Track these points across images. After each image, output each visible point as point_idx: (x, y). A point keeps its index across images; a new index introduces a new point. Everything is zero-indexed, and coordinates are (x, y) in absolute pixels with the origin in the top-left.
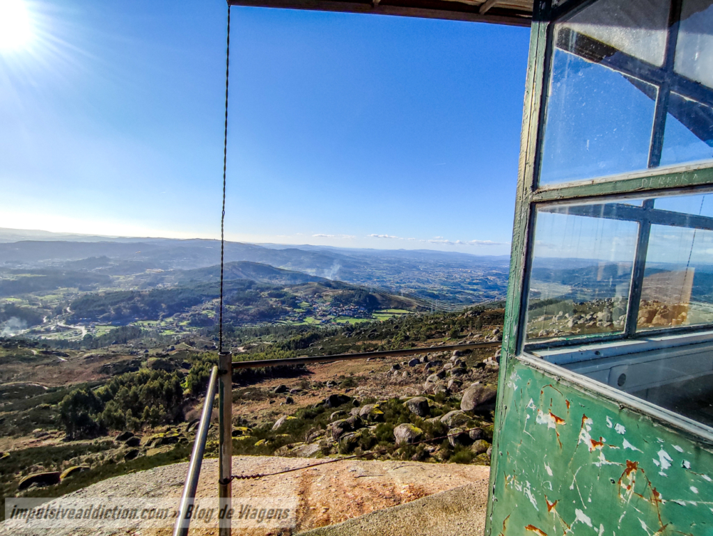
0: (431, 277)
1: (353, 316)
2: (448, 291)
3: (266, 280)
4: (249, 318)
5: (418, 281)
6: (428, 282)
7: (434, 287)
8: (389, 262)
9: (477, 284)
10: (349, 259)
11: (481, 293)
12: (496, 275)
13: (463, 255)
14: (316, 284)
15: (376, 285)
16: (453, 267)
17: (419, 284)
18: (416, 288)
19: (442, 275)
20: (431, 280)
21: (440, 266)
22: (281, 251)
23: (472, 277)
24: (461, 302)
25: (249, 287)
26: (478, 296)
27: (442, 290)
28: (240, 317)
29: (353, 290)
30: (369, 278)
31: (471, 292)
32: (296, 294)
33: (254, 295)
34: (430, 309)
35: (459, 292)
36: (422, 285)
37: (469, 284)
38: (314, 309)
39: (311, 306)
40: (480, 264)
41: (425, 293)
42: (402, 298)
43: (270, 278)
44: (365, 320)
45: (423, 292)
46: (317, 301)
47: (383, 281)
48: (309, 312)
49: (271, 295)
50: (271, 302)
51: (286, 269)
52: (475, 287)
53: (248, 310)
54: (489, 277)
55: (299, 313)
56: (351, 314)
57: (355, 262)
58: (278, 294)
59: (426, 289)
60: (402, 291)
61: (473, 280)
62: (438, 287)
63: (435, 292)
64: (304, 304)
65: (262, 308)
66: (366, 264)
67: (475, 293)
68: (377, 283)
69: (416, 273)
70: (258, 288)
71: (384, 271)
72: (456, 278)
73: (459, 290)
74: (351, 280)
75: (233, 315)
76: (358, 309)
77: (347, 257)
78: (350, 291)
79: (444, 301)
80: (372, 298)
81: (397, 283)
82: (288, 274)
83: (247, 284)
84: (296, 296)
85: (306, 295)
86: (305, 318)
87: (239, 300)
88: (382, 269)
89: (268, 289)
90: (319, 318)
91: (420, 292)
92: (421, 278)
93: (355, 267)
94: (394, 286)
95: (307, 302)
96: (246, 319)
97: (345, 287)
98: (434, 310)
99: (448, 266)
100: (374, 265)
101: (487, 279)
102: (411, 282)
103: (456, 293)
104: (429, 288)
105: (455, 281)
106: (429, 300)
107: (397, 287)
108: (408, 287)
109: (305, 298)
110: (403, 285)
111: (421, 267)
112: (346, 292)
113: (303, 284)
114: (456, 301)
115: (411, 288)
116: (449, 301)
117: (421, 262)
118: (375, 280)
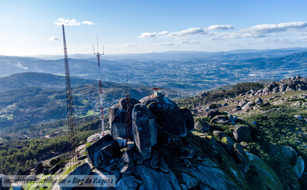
0: (178, 72)
2: (191, 81)
3: (49, 86)
4: (42, 116)
5: (169, 76)
6: (175, 76)
7: (180, 80)
8: (145, 63)
9: (212, 74)
10: (113, 64)
11: (215, 81)
12: (226, 66)
13: (201, 53)
14: (92, 86)
15: (137, 82)
16: (194, 63)
17: (169, 78)
18: (167, 82)
19: (186, 69)
20: (178, 74)
21: (184, 63)
22: (57, 61)
23: (208, 69)
24: (200, 88)
25: (37, 93)
26: (213, 84)
27: (187, 81)
28: (35, 116)
29: (120, 87)
30: (131, 76)
31: (208, 81)
32: (77, 95)
33: (45, 99)
34: (178, 96)
35: (199, 82)
37: (206, 74)
38: (93, 104)
39: (90, 102)
40: (214, 59)
41: (174, 85)
43: (52, 84)
45: (172, 84)
46: (94, 98)
47: (142, 78)
48: (90, 108)
49: (57, 98)
50: (58, 103)
52: (211, 77)
53: (41, 110)
54: (221, 69)
55: (81, 108)
57: (118, 65)
58: (62, 96)
61: (209, 71)
62: (183, 79)
63: (181, 84)
64: (85, 102)
65: (53, 108)
66: (128, 66)
67: (211, 81)
68: (138, 80)
69: (167, 70)
70: (45, 93)
71: (142, 71)
72: (196, 71)
73: (199, 80)
74: (118, 80)
75: (29, 115)
77: (112, 62)
78: (119, 88)
79: (188, 89)
80: (135, 92)
81: (153, 79)
83: (35, 91)
84: (77, 97)
85: (85, 95)
86: (87, 112)
87: (30, 104)
88: (140, 69)
89: (53, 93)
90: (98, 110)
91: (170, 85)
92: (170, 74)
93: (119, 69)
94: (151, 82)
95: (87, 99)
96: (40, 117)
97: (114, 86)
98: (181, 96)
99: (190, 63)
100: (134, 66)
101: (220, 70)
102: (163, 77)
103: (197, 82)
104: (177, 80)
105: (196, 73)
106: (176, 89)
107: (153, 82)
108: (162, 81)
109: (85, 97)
110: (157, 80)
111: (170, 66)
112: (116, 89)
113: (82, 87)
114: (197, 88)
115: (163, 82)
116: (192, 89)
117: (168, 62)
118: (136, 78)
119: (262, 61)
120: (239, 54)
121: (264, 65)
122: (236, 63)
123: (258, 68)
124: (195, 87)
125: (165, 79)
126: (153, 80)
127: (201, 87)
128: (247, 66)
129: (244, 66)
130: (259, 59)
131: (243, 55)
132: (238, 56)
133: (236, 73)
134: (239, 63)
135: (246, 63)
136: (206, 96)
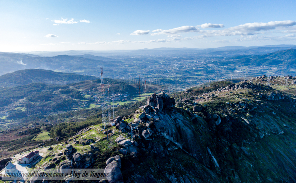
0: (168, 69)
1: (121, 101)
2: (181, 77)
3: (52, 82)
4: (51, 109)
5: (160, 72)
6: (166, 72)
7: (170, 77)
8: (137, 59)
9: (200, 71)
10: (107, 60)
11: (203, 77)
12: (214, 63)
13: (190, 50)
14: (91, 82)
15: (131, 78)
16: (184, 60)
17: (160, 74)
18: (158, 78)
19: (176, 66)
20: (168, 70)
21: (175, 59)
22: (53, 57)
23: (197, 66)
24: (189, 84)
25: (43, 88)
26: (201, 79)
27: (177, 77)
28: (45, 109)
30: (125, 72)
31: (196, 77)
32: (79, 90)
33: (51, 93)
34: (168, 91)
35: (188, 78)
36: (162, 75)
37: (195, 71)
38: (95, 98)
39: (92, 97)
40: (203, 56)
41: (165, 81)
42: (150, 85)
44: (129, 102)
45: (163, 80)
46: (95, 93)
47: (135, 74)
48: (92, 101)
49: (62, 92)
50: (63, 97)
51: (60, 71)
52: (199, 73)
53: (49, 104)
54: (209, 65)
55: (85, 102)
56: (119, 99)
57: (112, 62)
58: (66, 91)
59: (166, 77)
60: (149, 80)
61: (198, 68)
62: (174, 75)
63: (172, 79)
64: (87, 96)
65: (60, 102)
66: (121, 62)
67: (199, 77)
68: (131, 76)
69: (158, 66)
70: (50, 89)
71: (135, 67)
72: (186, 68)
73: (189, 76)
74: (112, 76)
75: (40, 108)
76: (123, 96)
77: (106, 58)
78: (116, 84)
79: (178, 85)
80: (131, 87)
81: (145, 75)
82: (66, 76)
83: (41, 87)
84: (80, 92)
85: (87, 90)
86: (90, 105)
87: (39, 98)
88: (133, 66)
89: (57, 88)
90: (99, 103)
91: (161, 80)
92: (161, 70)
93: (113, 65)
94: (143, 78)
95: (88, 94)
96: (49, 110)
97: (111, 82)
98: (171, 92)
99: (179, 59)
100: (127, 63)
101: (208, 66)
102: (155, 74)
103: (186, 78)
104: (168, 77)
105: (185, 70)
106: (167, 85)
107: (145, 78)
108: (153, 77)
109: (87, 92)
110: (149, 76)
111: (161, 62)
112: (114, 85)
113: (82, 83)
114: (186, 84)
115: (155, 78)
116: (181, 84)
117: (160, 58)
118: (129, 74)
119: (248, 57)
120: (226, 51)
121: (249, 62)
122: (224, 60)
123: (243, 64)
124: (185, 82)
125: (156, 75)
126: (146, 76)
127: (190, 83)
128: (233, 63)
129: (230, 63)
130: (245, 56)
131: (231, 52)
132: (226, 53)
133: (222, 69)
134: (226, 60)
135: (233, 60)
136: (190, 92)
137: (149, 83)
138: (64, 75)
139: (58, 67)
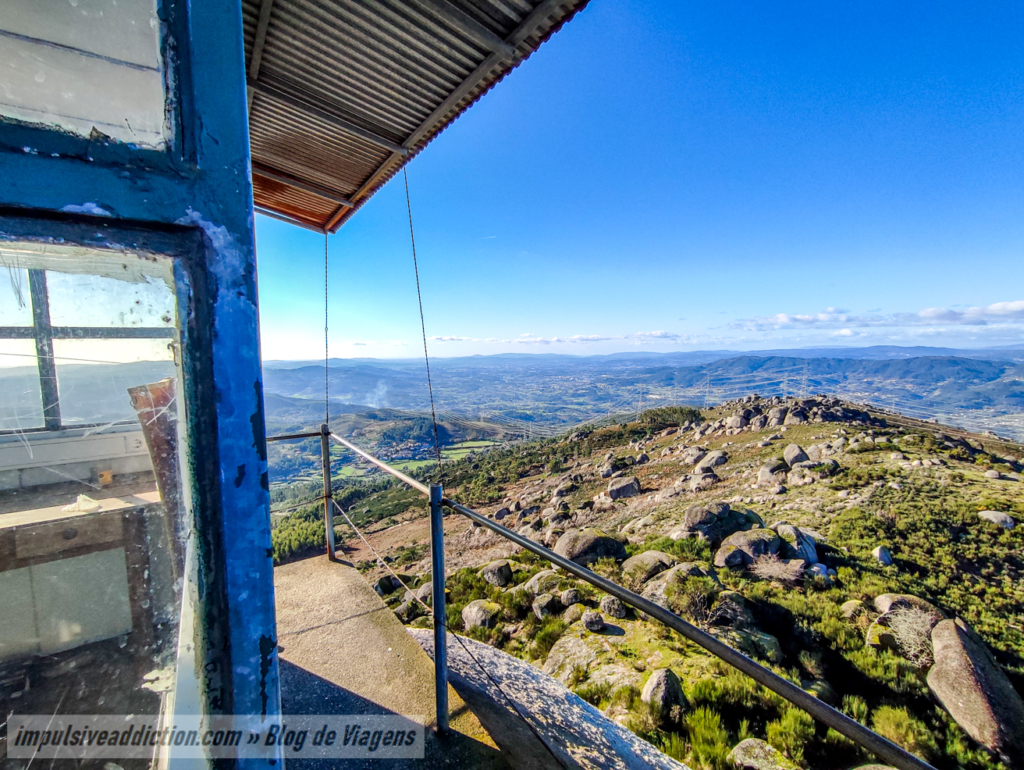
0: (521, 391)
1: (413, 458)
2: (546, 408)
5: (503, 398)
6: (517, 398)
7: (526, 405)
8: (459, 375)
9: (583, 395)
10: (400, 376)
11: (589, 407)
12: (607, 380)
13: (562, 357)
14: (353, 416)
15: (446, 410)
16: (549, 375)
17: (505, 403)
18: (501, 409)
19: (535, 388)
20: (521, 395)
21: (532, 375)
22: (294, 370)
23: (575, 386)
24: (564, 421)
26: (586, 412)
27: (538, 408)
29: (409, 419)
31: (576, 407)
34: (522, 436)
35: (561, 409)
36: (509, 404)
37: (573, 396)
38: (354, 454)
39: (348, 450)
40: (584, 368)
41: (514, 415)
42: (482, 424)
43: (279, 414)
44: (431, 462)
45: (511, 414)
46: (357, 441)
47: (454, 403)
48: (346, 460)
50: (283, 451)
51: (304, 397)
52: (581, 400)
54: (598, 385)
56: (410, 456)
57: (410, 379)
59: (516, 408)
60: (482, 414)
61: (577, 390)
62: (531, 404)
63: (528, 412)
64: (338, 448)
67: (582, 408)
68: (446, 407)
69: (500, 387)
71: (454, 389)
72: (555, 390)
73: (560, 406)
74: (406, 405)
76: (420, 447)
77: (398, 372)
78: (406, 422)
79: (540, 423)
80: (440, 429)
81: (475, 403)
82: (308, 406)
86: (340, 469)
88: (451, 386)
89: (277, 431)
90: (362, 466)
91: (507, 414)
92: (507, 394)
93: (412, 386)
94: (470, 409)
97: (397, 417)
98: (528, 437)
99: (543, 374)
100: (440, 381)
101: (596, 387)
102: (494, 401)
103: (557, 410)
104: (520, 407)
105: (553, 394)
106: (520, 423)
107: (474, 410)
108: (490, 408)
110: (482, 406)
111: (507, 378)
114: (557, 421)
115: (494, 409)
116: (548, 423)
117: (505, 372)
118: (442, 402)
123: (662, 384)
124: (554, 418)
125: (496, 403)
126: (475, 406)
127: (564, 419)
133: (625, 393)
134: (629, 375)
136: (586, 437)
137: (479, 419)
138: (304, 403)
139: (299, 389)
